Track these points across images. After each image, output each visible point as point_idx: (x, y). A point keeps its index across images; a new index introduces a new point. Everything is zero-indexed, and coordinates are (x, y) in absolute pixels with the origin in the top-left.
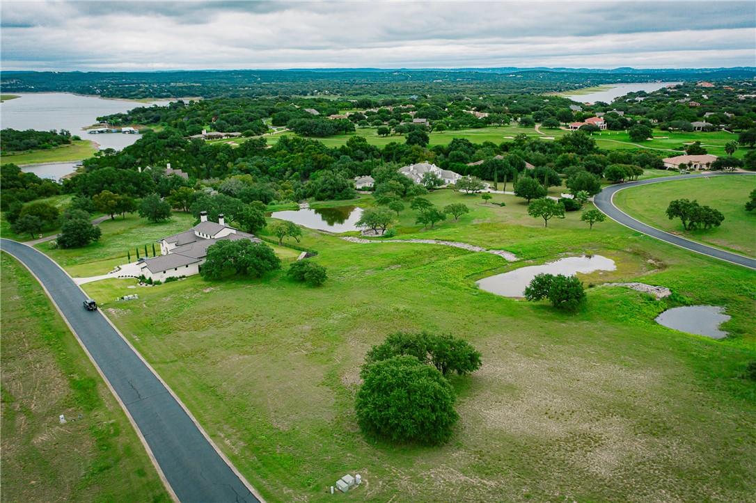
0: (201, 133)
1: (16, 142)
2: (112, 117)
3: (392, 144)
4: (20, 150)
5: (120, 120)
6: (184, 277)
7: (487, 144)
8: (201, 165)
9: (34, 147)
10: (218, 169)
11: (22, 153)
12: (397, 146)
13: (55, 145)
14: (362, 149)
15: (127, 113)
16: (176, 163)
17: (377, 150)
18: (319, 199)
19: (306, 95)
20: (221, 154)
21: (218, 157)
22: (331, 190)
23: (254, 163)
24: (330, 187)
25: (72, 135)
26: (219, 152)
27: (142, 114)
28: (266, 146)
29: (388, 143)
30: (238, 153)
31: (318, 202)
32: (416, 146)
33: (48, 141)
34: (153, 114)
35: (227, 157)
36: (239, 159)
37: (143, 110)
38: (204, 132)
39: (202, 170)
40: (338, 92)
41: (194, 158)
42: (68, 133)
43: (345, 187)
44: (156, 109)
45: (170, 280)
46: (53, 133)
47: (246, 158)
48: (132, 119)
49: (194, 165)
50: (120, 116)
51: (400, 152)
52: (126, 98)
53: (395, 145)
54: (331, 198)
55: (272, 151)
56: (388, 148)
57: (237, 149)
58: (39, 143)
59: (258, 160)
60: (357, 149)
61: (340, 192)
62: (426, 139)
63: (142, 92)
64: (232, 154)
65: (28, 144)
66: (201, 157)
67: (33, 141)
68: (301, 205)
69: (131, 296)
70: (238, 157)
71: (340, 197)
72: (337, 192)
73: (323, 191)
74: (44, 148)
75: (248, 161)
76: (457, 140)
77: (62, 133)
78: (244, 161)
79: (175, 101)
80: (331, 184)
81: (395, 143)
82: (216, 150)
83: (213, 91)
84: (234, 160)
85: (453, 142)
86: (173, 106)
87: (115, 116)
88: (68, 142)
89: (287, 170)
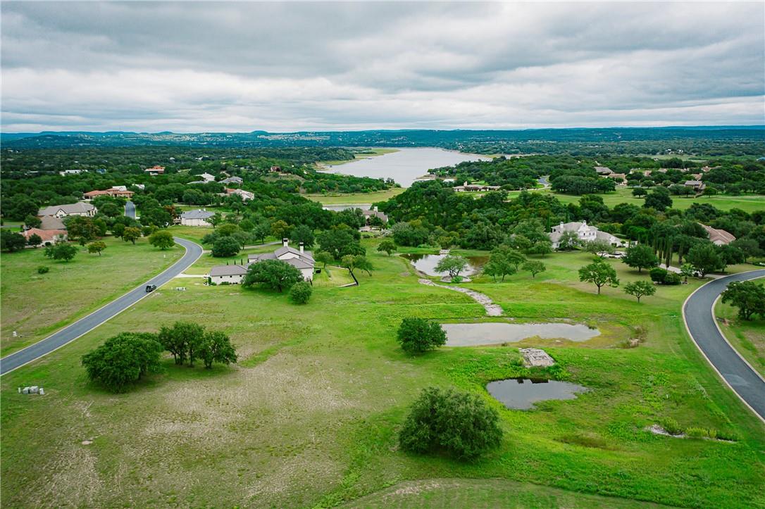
0: (463, 185)
1: (345, 185)
2: (441, 170)
3: (622, 205)
4: (347, 193)
5: (447, 172)
6: (237, 283)
7: (733, 211)
8: (443, 213)
9: (357, 190)
10: (454, 217)
11: (347, 194)
12: (627, 208)
13: (375, 190)
14: (590, 208)
15: (455, 167)
16: (424, 210)
17: (607, 210)
18: (464, 247)
19: (654, 154)
20: (461, 204)
21: (457, 207)
22: (475, 239)
23: (488, 214)
24: (474, 236)
25: (396, 183)
26: (460, 202)
27: (466, 168)
28: (507, 199)
29: (618, 204)
30: (477, 204)
31: (462, 250)
32: (651, 209)
33: (370, 186)
34: (476, 168)
35: (465, 207)
36: (476, 209)
37: (469, 164)
38: (466, 184)
39: (442, 217)
40: (694, 152)
41: (439, 206)
42: (393, 182)
43: (489, 239)
44: (479, 164)
45: (224, 284)
46: (381, 180)
47: (481, 209)
48: (457, 172)
49: (437, 212)
50: (447, 169)
51: (630, 214)
52: (479, 153)
53: (624, 206)
54: (474, 247)
55: (510, 204)
56: (617, 209)
57: (478, 201)
58: (363, 188)
59: (492, 211)
60: (586, 207)
61: (483, 241)
62: (669, 203)
63: (494, 148)
64: (471, 204)
65: (354, 188)
66: (445, 205)
67: (359, 185)
68: (442, 251)
69: (180, 288)
70: (476, 207)
71: (481, 247)
72: (480, 241)
73: (470, 240)
74: (366, 192)
75: (482, 212)
76: (698, 204)
77: (388, 181)
78: (478, 212)
79: (498, 156)
80: (477, 235)
81: (626, 204)
82: (459, 199)
83: (561, 148)
84: (469, 211)
85: (692, 206)
86: (495, 161)
87: (444, 168)
88: (386, 188)
89: (512, 223)
